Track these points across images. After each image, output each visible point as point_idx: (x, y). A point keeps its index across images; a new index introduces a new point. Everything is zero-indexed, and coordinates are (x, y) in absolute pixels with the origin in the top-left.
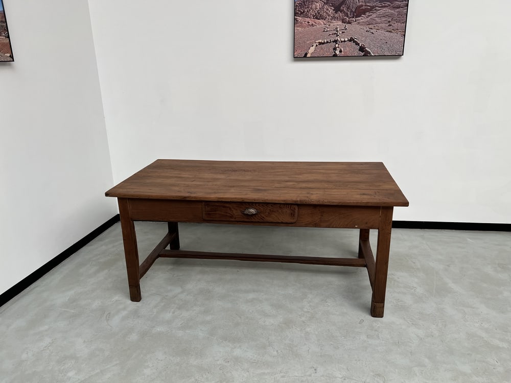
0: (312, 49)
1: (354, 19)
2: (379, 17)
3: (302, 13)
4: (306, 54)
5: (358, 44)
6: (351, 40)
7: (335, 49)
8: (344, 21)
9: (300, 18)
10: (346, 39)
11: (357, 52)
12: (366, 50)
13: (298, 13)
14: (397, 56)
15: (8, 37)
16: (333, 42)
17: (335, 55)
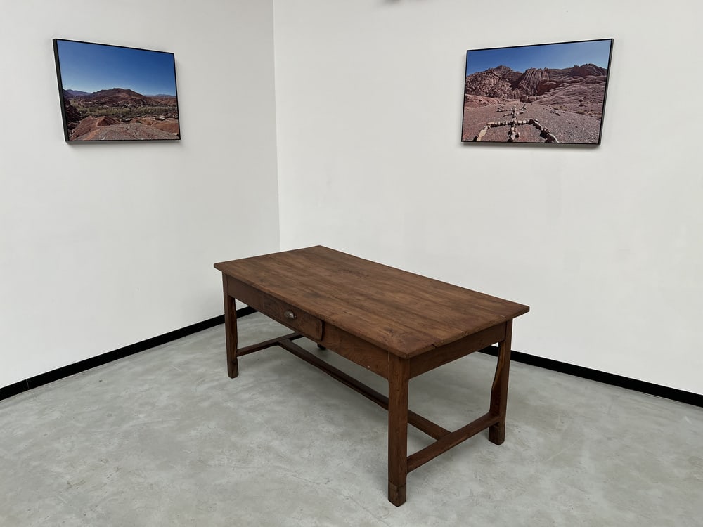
0: (483, 133)
1: (535, 98)
2: (568, 94)
3: (473, 90)
4: (476, 138)
5: (540, 128)
6: (531, 122)
7: (510, 133)
8: (522, 100)
9: (471, 96)
10: (525, 122)
11: (537, 138)
12: (549, 136)
13: (468, 90)
14: (594, 144)
15: (178, 119)
16: (509, 124)
17: (510, 141)
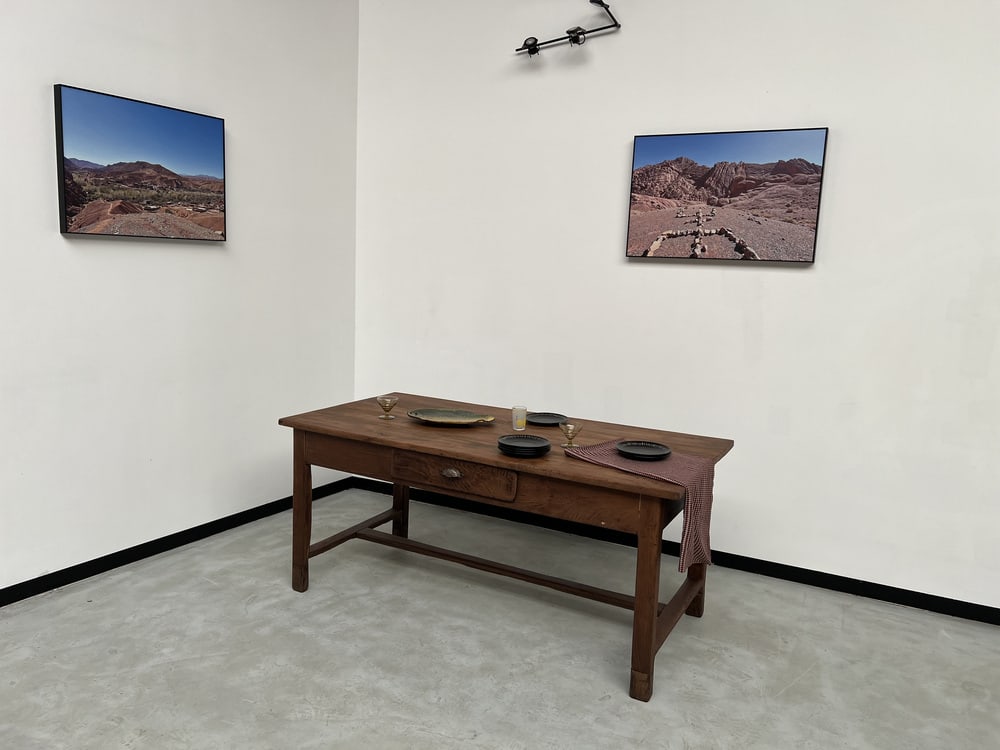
0: (656, 245)
1: (728, 200)
2: (771, 197)
3: (643, 188)
4: (646, 252)
5: (734, 240)
6: (722, 232)
7: (694, 246)
8: (710, 202)
9: (640, 196)
10: (714, 231)
11: (731, 253)
12: (747, 250)
13: (636, 189)
14: (806, 262)
16: (691, 234)
17: (694, 256)
